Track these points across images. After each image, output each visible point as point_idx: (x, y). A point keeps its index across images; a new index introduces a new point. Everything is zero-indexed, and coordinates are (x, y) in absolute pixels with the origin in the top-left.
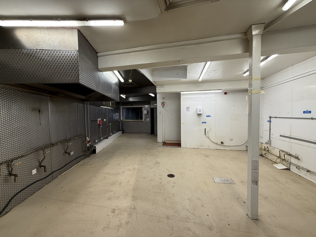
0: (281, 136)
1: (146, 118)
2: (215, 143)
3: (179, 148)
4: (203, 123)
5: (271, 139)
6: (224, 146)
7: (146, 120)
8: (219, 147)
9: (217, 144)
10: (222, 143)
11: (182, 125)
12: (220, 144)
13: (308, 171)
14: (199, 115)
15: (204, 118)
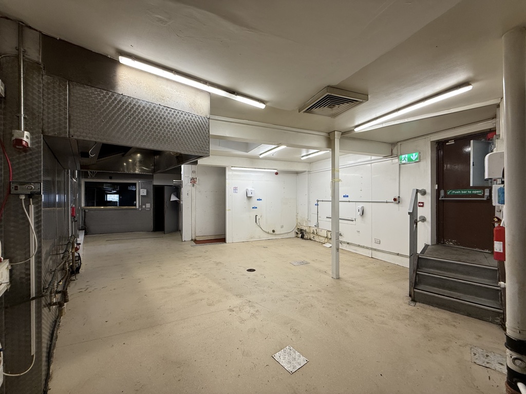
0: (327, 217)
1: (143, 203)
2: (266, 232)
3: (225, 244)
4: (253, 208)
5: (319, 221)
6: (275, 235)
7: (144, 207)
8: (271, 237)
9: (268, 233)
10: (274, 231)
11: (227, 212)
12: (272, 232)
13: (348, 243)
14: (249, 198)
15: (254, 202)
